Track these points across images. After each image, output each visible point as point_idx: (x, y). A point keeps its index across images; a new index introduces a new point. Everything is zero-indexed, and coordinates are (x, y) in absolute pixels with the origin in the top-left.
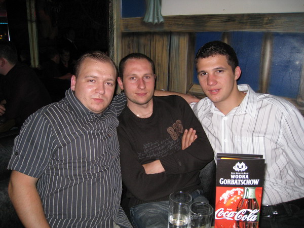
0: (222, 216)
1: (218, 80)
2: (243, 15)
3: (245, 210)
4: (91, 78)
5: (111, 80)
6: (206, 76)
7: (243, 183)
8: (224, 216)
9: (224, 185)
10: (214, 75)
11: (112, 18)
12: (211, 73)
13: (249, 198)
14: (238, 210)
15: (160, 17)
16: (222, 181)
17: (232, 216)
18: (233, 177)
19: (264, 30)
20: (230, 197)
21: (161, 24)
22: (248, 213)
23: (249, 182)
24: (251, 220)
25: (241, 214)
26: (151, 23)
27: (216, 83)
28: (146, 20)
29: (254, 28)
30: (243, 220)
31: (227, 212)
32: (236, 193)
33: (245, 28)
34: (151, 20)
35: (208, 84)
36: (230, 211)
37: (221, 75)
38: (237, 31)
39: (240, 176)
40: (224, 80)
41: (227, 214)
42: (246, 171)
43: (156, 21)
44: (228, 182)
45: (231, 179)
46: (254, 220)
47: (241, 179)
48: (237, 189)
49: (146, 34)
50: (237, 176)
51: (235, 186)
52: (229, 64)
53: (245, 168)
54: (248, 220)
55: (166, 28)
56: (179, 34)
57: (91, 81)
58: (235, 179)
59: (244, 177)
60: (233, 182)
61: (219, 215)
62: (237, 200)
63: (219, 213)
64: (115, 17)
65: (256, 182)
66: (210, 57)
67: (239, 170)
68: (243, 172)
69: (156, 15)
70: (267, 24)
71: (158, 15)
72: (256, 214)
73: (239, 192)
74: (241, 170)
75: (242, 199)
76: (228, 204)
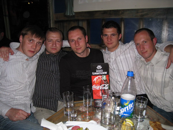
0: (95, 88)
1: (112, 39)
2: (110, 11)
3: (103, 85)
4: (50, 40)
5: (59, 40)
6: (107, 37)
7: (101, 74)
8: (96, 88)
9: (94, 75)
10: (111, 37)
11: (50, 14)
12: (109, 36)
13: (104, 79)
14: (101, 85)
15: (73, 13)
16: (93, 74)
17: (99, 88)
18: (97, 71)
19: (120, 17)
20: (97, 80)
21: (74, 16)
22: (104, 86)
23: (103, 73)
24: (106, 89)
25: (102, 86)
26: (68, 16)
27: (111, 40)
28: (66, 14)
29: (116, 16)
30: (103, 89)
31: (97, 86)
32: (99, 77)
33: (112, 17)
34: (68, 14)
35: (108, 41)
36: (98, 86)
37: (113, 37)
38: (108, 18)
39: (100, 71)
40: (114, 39)
41: (97, 87)
42: (101, 69)
43: (71, 15)
44: (96, 73)
45: (96, 72)
46: (107, 89)
47: (100, 72)
48: (99, 76)
49: (67, 21)
50: (99, 71)
51: (98, 75)
52: (117, 32)
53: (101, 68)
54: (105, 89)
55: (76, 18)
56: (83, 20)
57: (50, 41)
58: (98, 72)
59: (101, 71)
60: (97, 74)
61: (94, 88)
62: (100, 81)
63: (94, 87)
64: (51, 13)
65: (106, 73)
66: (110, 28)
67: (99, 68)
68: (100, 69)
69: (71, 12)
70: (121, 14)
71: (72, 12)
72: (108, 86)
73: (100, 77)
74: (100, 68)
75: (102, 80)
76: (97, 83)
